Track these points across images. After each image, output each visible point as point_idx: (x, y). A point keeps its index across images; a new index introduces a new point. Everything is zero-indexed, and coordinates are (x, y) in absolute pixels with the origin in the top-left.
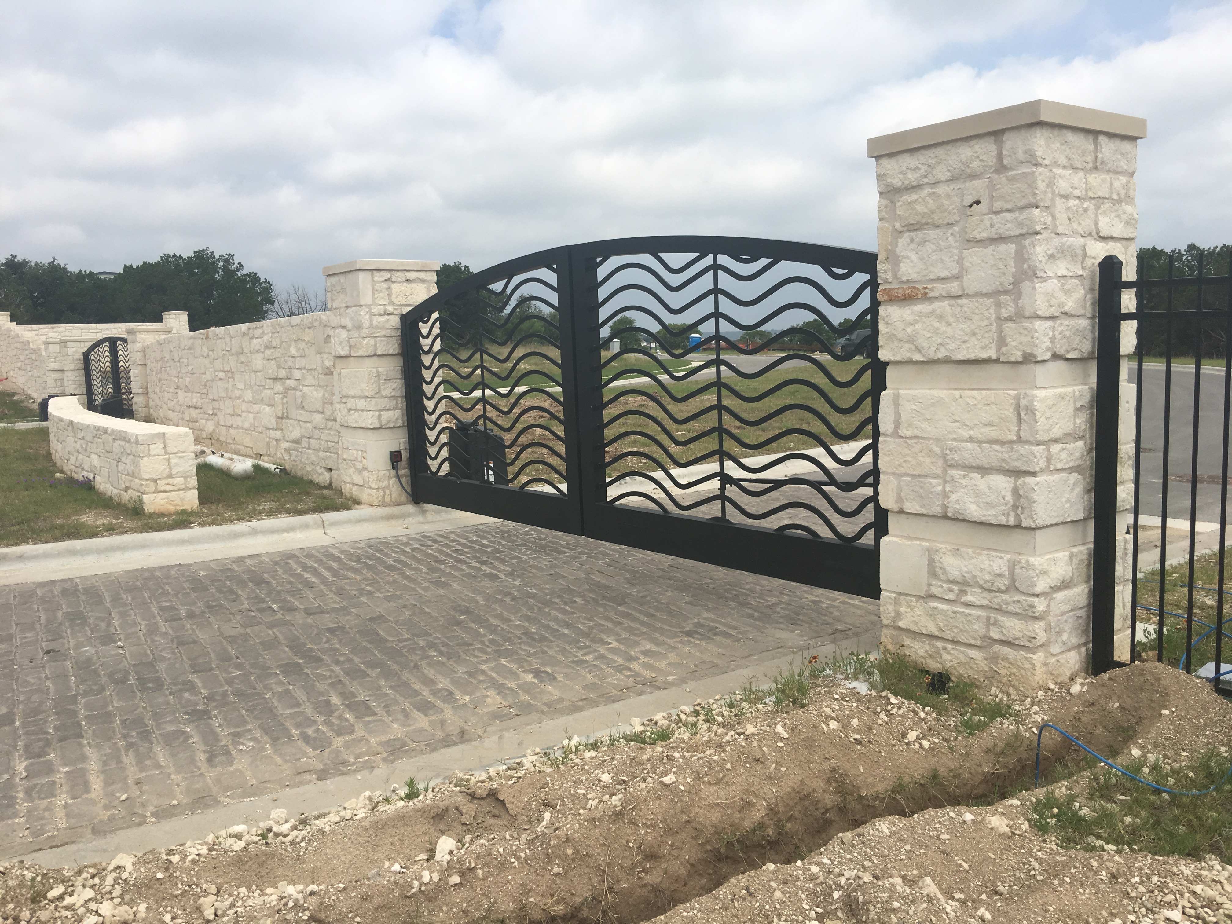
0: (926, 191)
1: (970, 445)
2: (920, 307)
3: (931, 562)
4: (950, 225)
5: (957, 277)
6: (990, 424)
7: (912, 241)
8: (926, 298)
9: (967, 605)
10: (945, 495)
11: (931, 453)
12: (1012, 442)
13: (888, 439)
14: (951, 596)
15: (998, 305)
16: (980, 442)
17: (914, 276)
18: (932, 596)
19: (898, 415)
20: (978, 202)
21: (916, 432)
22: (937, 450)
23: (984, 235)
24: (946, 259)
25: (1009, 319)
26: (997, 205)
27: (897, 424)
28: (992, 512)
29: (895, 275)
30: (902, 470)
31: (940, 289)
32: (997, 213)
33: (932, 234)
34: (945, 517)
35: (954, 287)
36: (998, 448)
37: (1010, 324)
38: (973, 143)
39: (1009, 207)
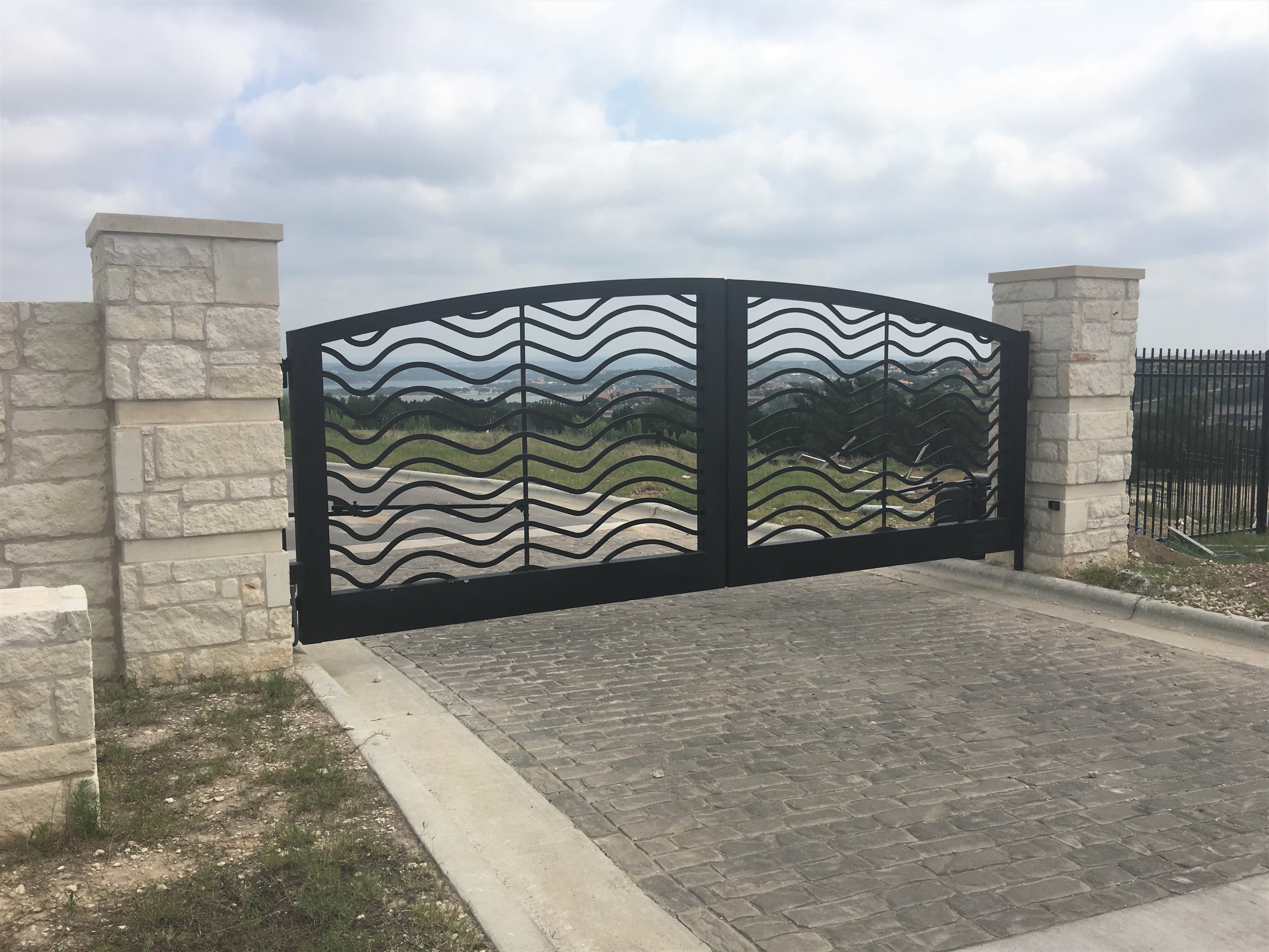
0: (1097, 302)
1: (1110, 441)
2: (1091, 365)
3: (1090, 508)
4: (1105, 322)
5: (1107, 351)
6: (1117, 429)
7: (1088, 328)
8: (1094, 360)
9: (1104, 528)
10: (1098, 470)
11: (1092, 448)
12: (1125, 436)
13: (1073, 442)
14: (1097, 526)
15: (1122, 367)
16: (1113, 438)
17: (1089, 348)
18: (1089, 529)
19: (1078, 428)
20: (1117, 313)
21: (1087, 437)
22: (1096, 445)
23: (1119, 330)
24: (1103, 340)
25: (1125, 374)
26: (1125, 316)
27: (1078, 433)
28: (1117, 474)
29: (1080, 347)
30: (1079, 459)
31: (1100, 356)
32: (1124, 320)
33: (1098, 326)
34: (1097, 482)
35: (1105, 356)
36: (1120, 440)
37: (1125, 377)
38: (1118, 281)
39: (1129, 318)
